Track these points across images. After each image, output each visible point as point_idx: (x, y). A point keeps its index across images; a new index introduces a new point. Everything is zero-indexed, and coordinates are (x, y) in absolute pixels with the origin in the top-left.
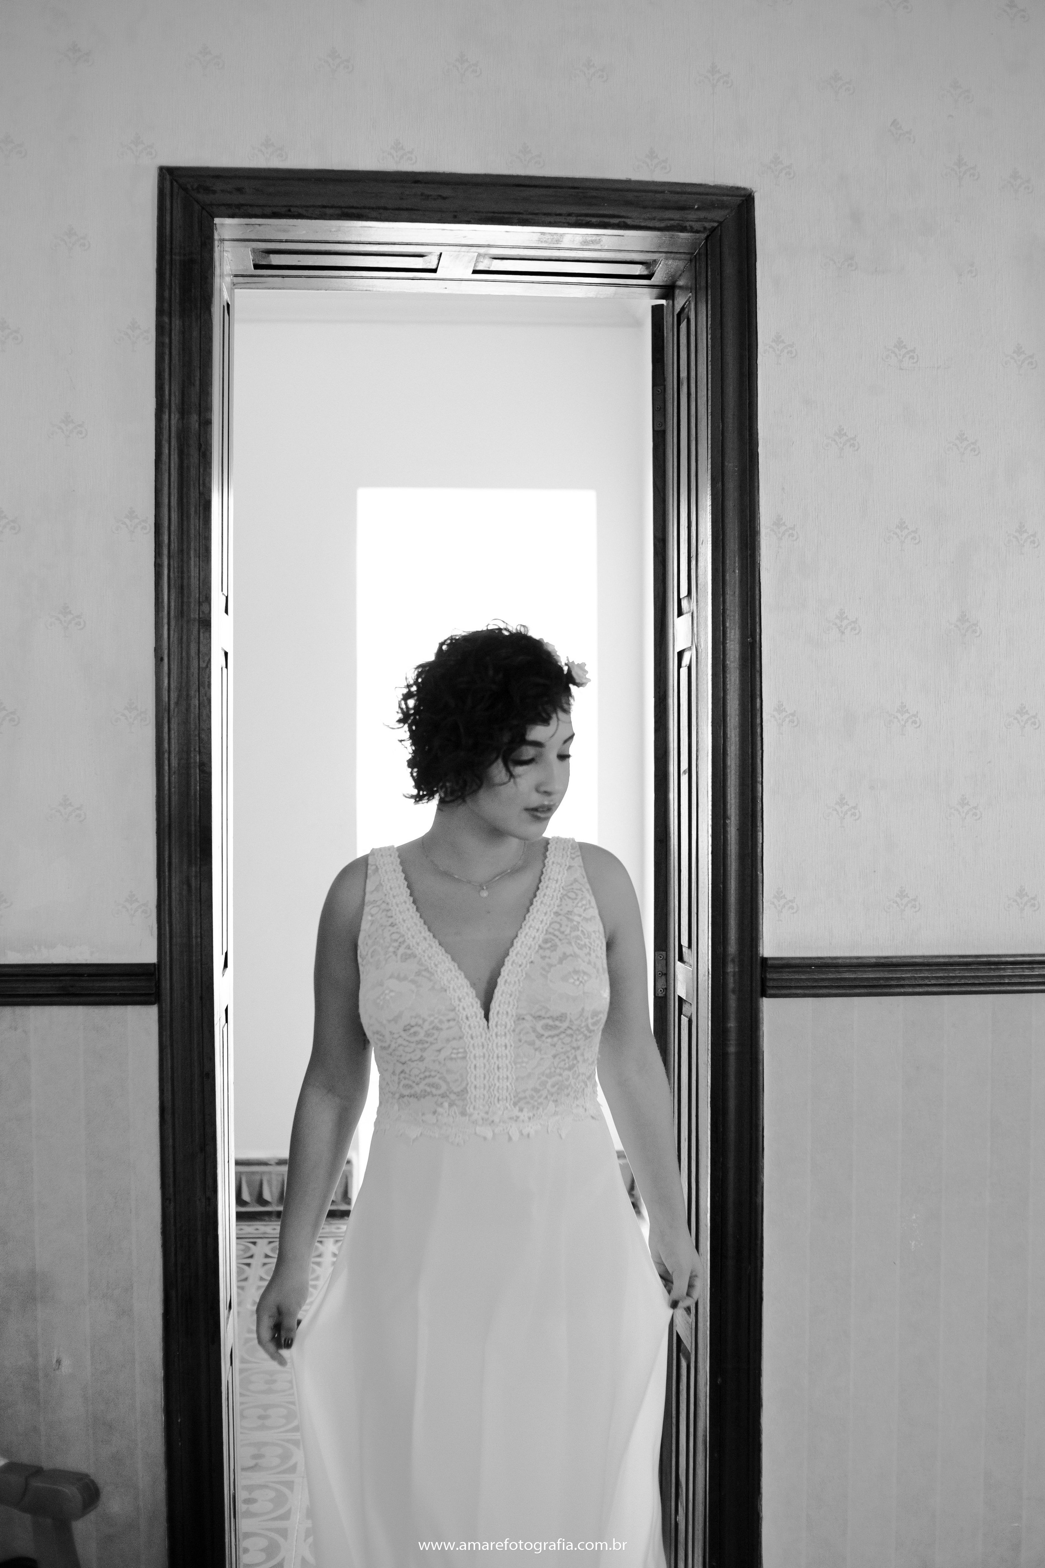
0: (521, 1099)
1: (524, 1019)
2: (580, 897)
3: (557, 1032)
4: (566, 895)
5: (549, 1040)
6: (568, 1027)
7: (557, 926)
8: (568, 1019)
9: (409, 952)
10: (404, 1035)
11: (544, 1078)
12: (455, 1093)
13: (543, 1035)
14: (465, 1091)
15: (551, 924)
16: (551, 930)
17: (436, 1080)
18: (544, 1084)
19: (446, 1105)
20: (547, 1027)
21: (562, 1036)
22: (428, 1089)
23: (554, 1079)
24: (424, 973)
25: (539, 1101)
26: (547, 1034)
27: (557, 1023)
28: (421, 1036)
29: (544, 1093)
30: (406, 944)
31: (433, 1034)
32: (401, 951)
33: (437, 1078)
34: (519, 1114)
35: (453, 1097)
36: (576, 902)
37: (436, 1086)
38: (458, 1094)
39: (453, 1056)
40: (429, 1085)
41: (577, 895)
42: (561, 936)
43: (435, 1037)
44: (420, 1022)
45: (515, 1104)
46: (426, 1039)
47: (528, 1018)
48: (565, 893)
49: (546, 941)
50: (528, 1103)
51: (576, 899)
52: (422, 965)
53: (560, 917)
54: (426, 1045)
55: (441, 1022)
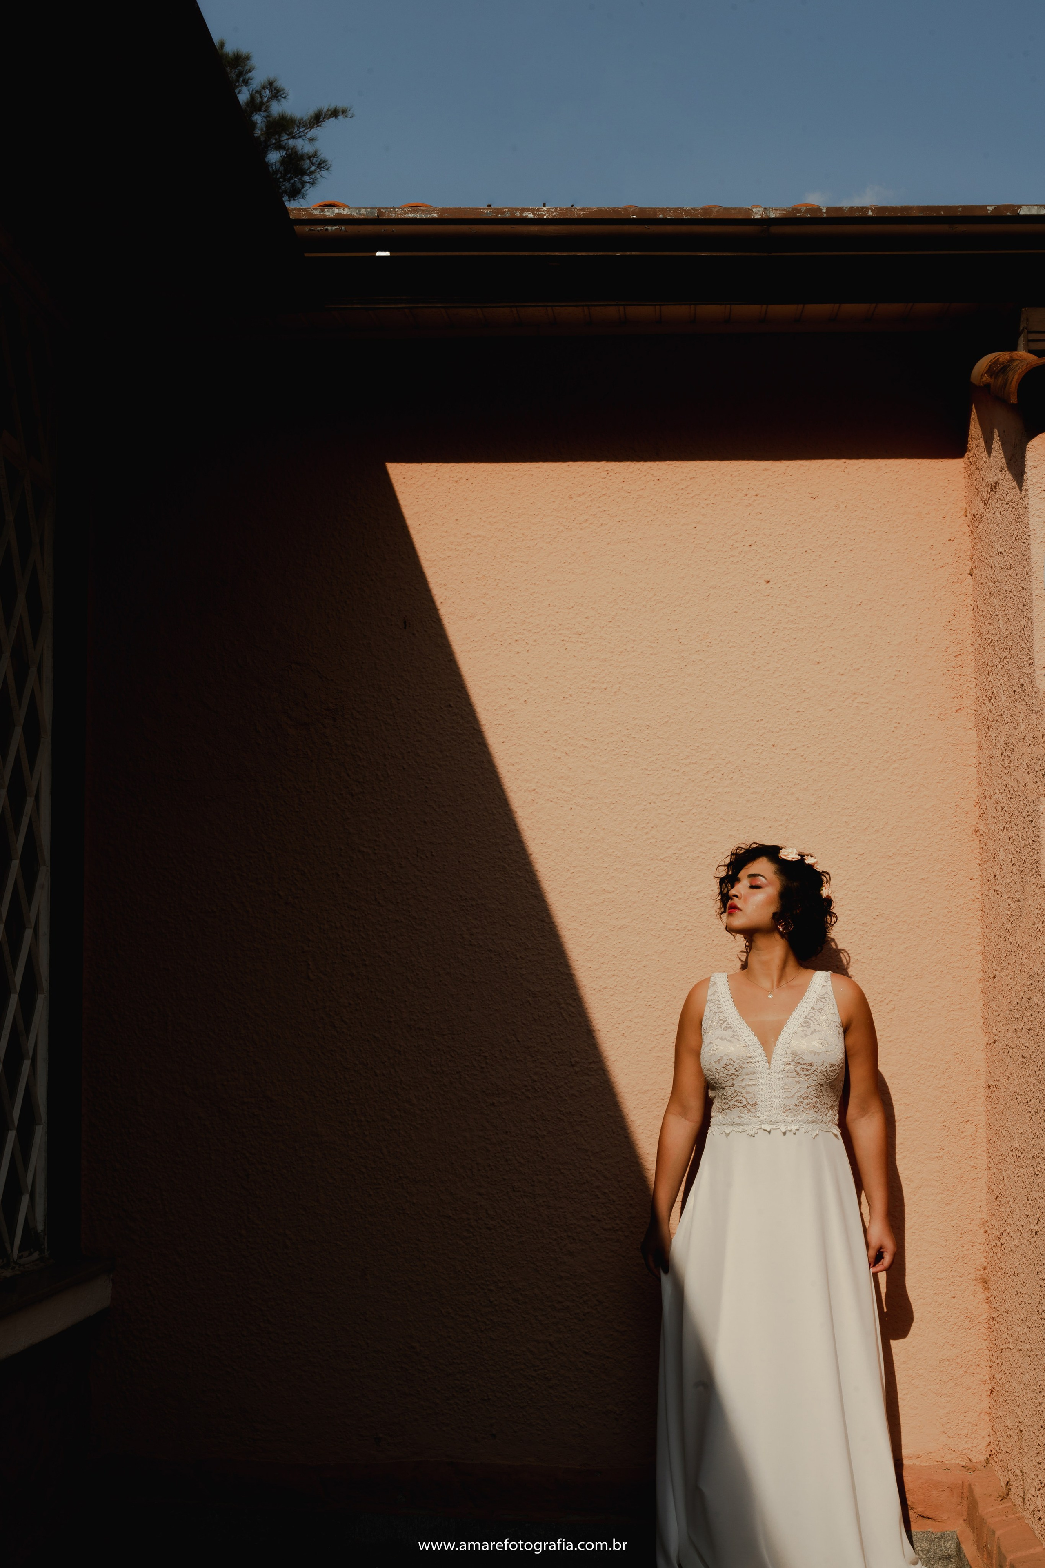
0: (787, 1110)
1: (790, 1064)
2: (827, 1002)
3: (809, 1073)
4: (820, 1000)
5: (804, 1077)
6: (815, 1070)
7: (812, 1015)
8: (815, 1066)
9: (729, 1026)
10: (722, 1069)
11: (801, 1100)
12: (750, 1105)
13: (801, 1074)
14: (755, 1103)
15: (809, 1014)
16: (808, 1017)
17: (740, 1098)
18: (801, 1102)
19: (746, 1111)
20: (803, 1069)
21: (812, 1075)
22: (736, 1104)
23: (807, 1101)
24: (735, 1037)
25: (798, 1112)
26: (803, 1073)
27: (809, 1067)
28: (732, 1071)
29: (802, 1108)
30: (727, 1022)
31: (739, 1070)
32: (725, 1025)
33: (741, 1096)
34: (786, 1118)
35: (749, 1107)
36: (825, 1004)
37: (740, 1102)
38: (752, 1105)
39: (750, 1083)
40: (736, 1101)
41: (826, 1001)
42: (814, 1021)
43: (740, 1072)
44: (732, 1063)
45: (784, 1112)
46: (735, 1072)
47: (792, 1063)
48: (819, 998)
49: (805, 1022)
50: (791, 1112)
51: (825, 1002)
52: (735, 1032)
53: (815, 1011)
54: (735, 1077)
55: (744, 1063)
